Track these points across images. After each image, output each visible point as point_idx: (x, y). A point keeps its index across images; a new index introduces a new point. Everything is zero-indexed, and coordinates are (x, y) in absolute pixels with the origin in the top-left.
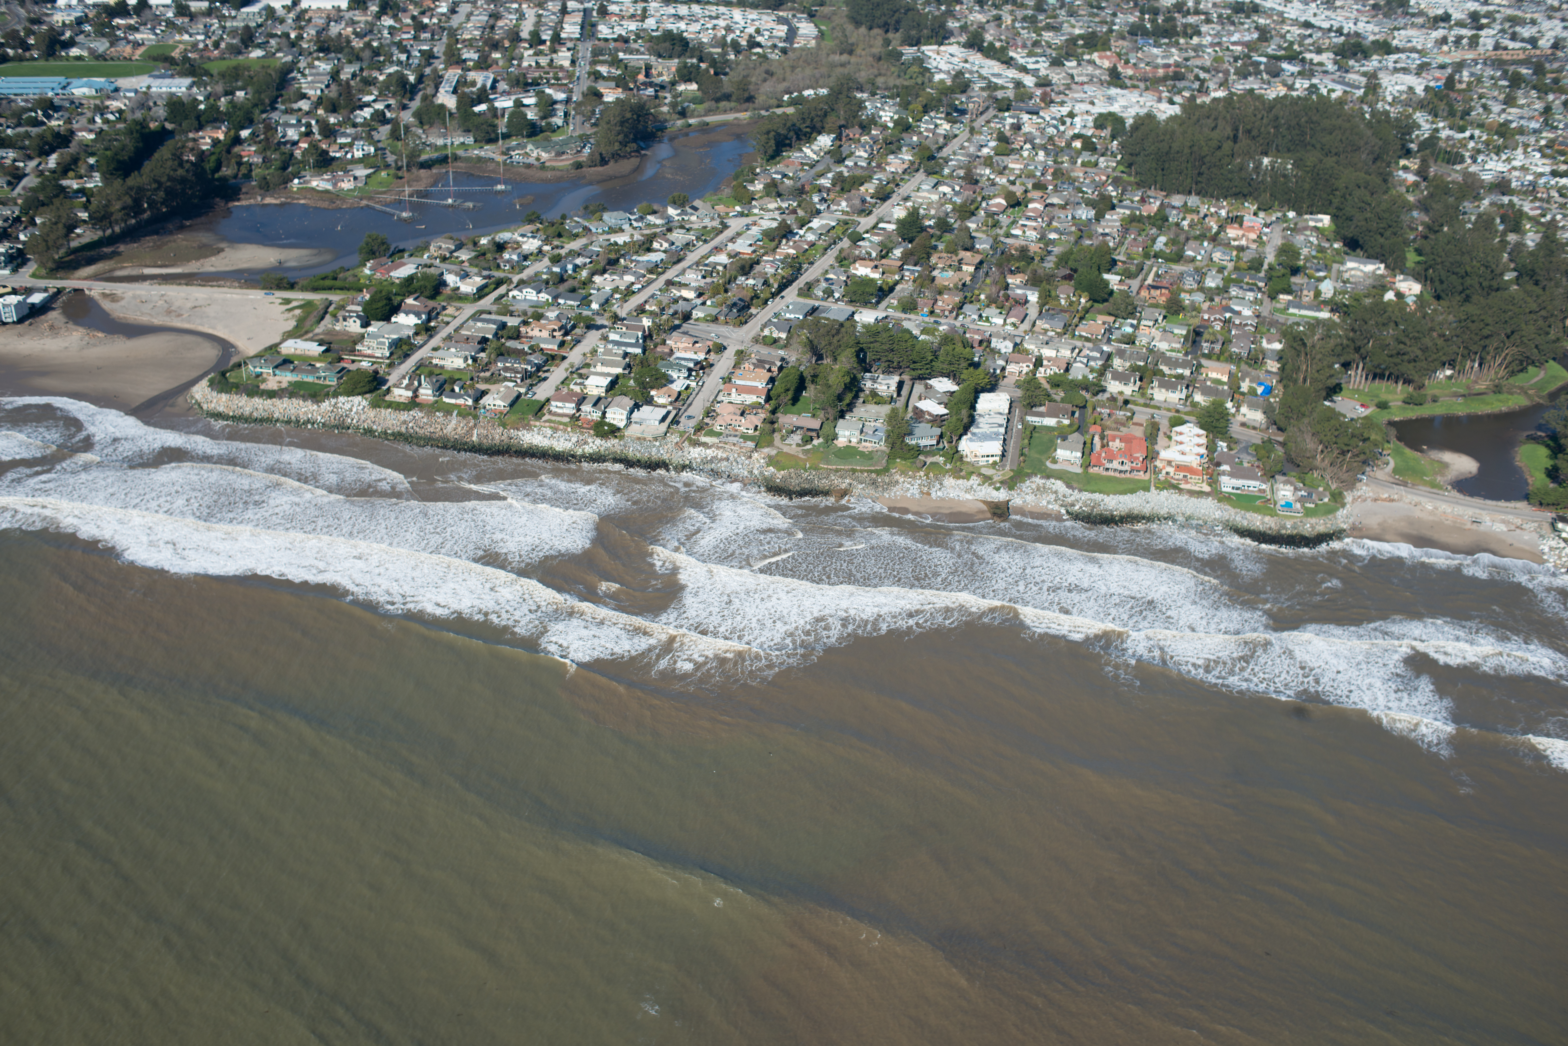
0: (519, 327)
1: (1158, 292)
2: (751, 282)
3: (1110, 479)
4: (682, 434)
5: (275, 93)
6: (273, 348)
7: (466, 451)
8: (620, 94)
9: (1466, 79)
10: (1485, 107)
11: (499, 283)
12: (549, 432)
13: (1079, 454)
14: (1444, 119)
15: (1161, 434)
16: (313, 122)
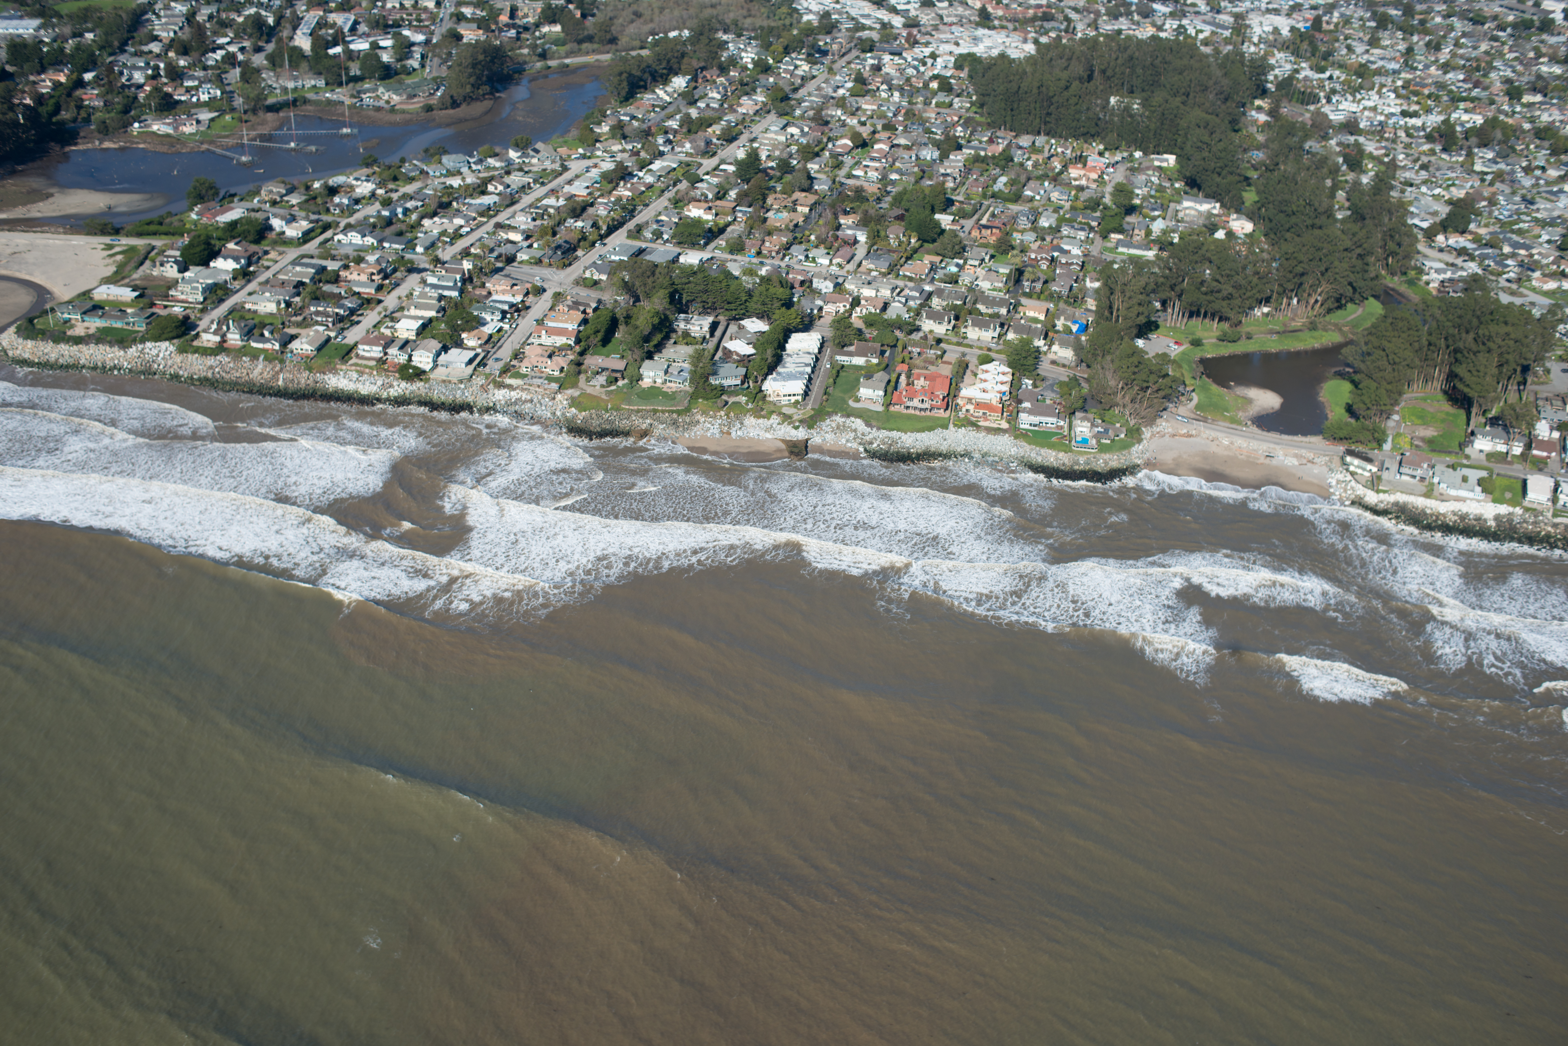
0: (339, 270)
1: (989, 231)
2: (580, 224)
3: (909, 417)
4: (487, 376)
5: (125, 36)
6: (86, 294)
7: (271, 395)
8: (481, 35)
9: (1335, 20)
10: (1349, 48)
11: (326, 227)
12: (355, 375)
13: (881, 393)
14: (1307, 60)
15: (968, 372)
16: (162, 65)
